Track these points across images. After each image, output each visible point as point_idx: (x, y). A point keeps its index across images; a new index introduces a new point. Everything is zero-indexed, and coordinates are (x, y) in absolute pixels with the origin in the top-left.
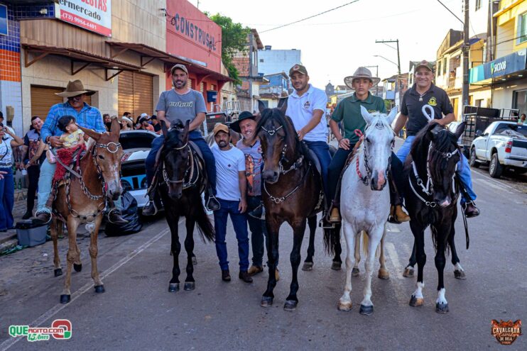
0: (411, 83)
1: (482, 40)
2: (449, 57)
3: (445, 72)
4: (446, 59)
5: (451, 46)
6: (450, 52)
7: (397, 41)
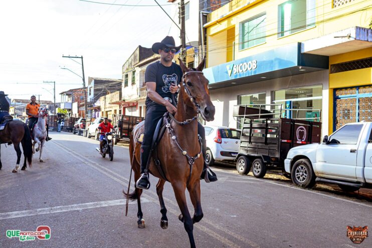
0: (90, 94)
1: (193, 48)
2: (138, 70)
3: (133, 83)
4: (134, 72)
5: (140, 60)
6: (140, 66)
7: (82, 58)
